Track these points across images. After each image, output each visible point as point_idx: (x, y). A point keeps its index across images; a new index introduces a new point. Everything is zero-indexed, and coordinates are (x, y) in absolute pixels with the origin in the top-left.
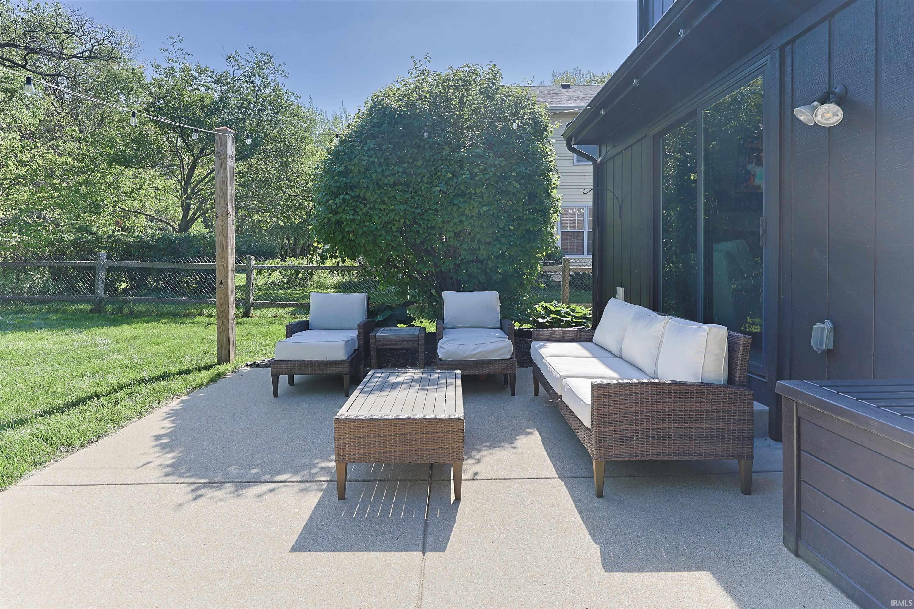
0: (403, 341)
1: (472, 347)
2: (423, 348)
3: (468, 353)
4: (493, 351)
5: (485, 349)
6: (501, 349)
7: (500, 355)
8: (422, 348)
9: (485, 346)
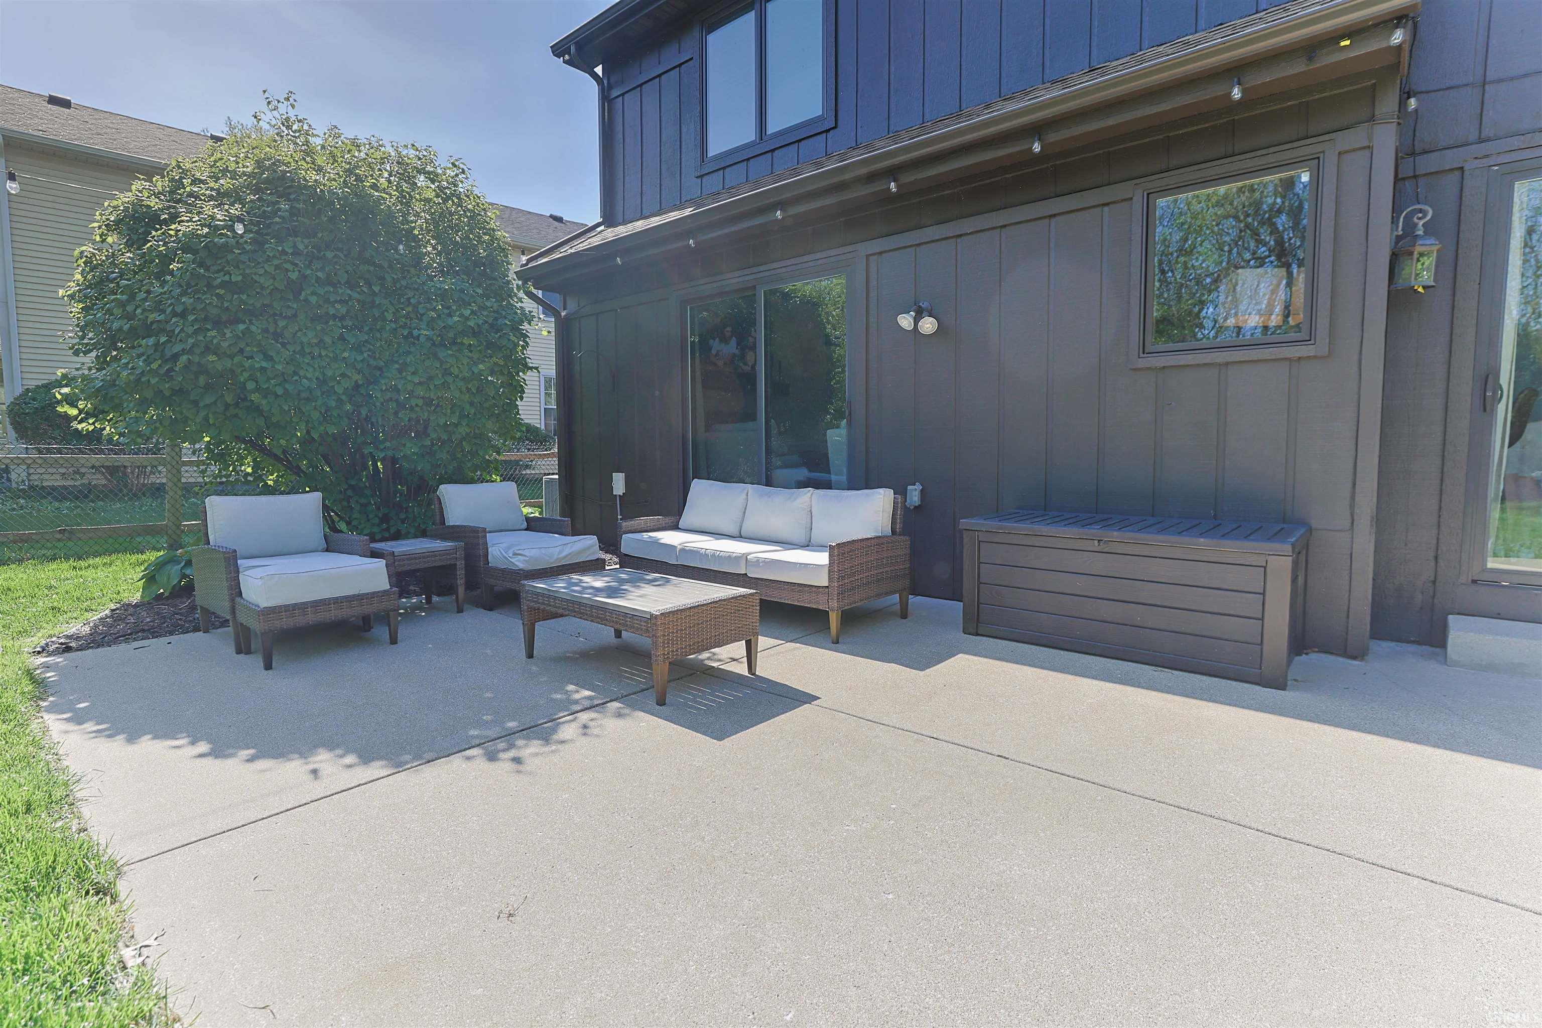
0: (436, 556)
1: (558, 549)
2: (463, 562)
3: (555, 557)
4: (580, 552)
5: (573, 550)
6: (588, 548)
7: (589, 555)
8: (461, 564)
9: (572, 547)
